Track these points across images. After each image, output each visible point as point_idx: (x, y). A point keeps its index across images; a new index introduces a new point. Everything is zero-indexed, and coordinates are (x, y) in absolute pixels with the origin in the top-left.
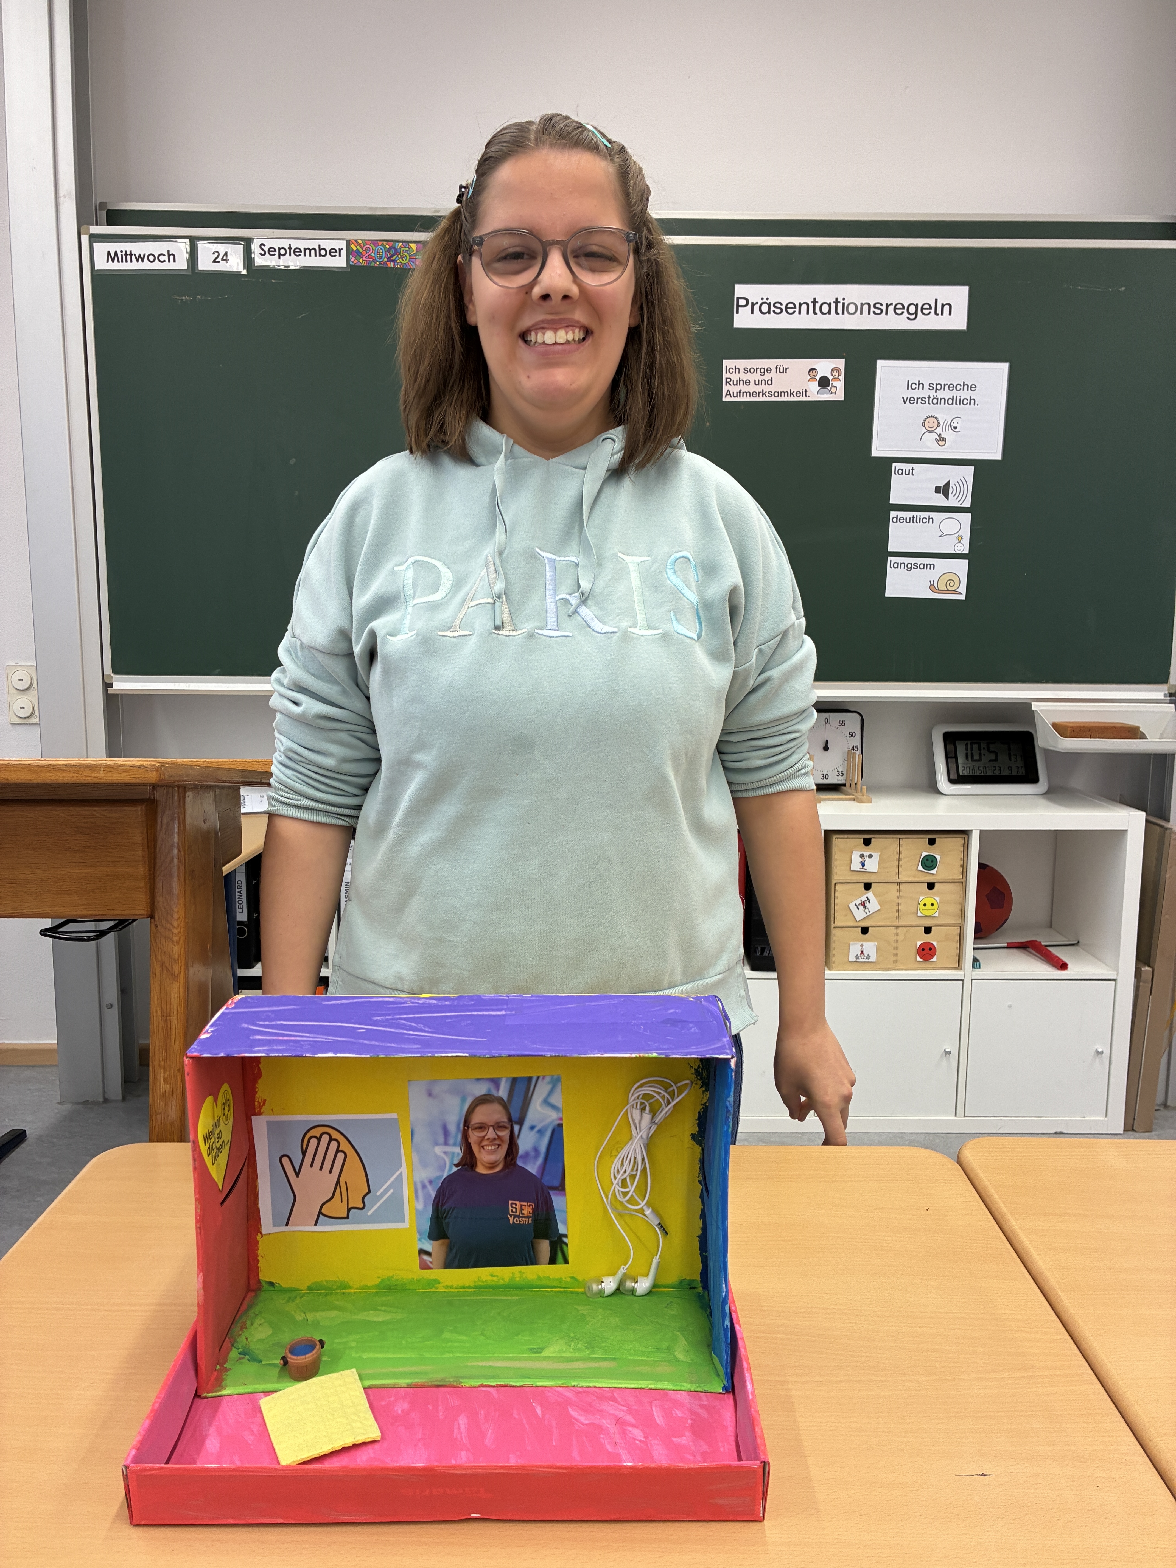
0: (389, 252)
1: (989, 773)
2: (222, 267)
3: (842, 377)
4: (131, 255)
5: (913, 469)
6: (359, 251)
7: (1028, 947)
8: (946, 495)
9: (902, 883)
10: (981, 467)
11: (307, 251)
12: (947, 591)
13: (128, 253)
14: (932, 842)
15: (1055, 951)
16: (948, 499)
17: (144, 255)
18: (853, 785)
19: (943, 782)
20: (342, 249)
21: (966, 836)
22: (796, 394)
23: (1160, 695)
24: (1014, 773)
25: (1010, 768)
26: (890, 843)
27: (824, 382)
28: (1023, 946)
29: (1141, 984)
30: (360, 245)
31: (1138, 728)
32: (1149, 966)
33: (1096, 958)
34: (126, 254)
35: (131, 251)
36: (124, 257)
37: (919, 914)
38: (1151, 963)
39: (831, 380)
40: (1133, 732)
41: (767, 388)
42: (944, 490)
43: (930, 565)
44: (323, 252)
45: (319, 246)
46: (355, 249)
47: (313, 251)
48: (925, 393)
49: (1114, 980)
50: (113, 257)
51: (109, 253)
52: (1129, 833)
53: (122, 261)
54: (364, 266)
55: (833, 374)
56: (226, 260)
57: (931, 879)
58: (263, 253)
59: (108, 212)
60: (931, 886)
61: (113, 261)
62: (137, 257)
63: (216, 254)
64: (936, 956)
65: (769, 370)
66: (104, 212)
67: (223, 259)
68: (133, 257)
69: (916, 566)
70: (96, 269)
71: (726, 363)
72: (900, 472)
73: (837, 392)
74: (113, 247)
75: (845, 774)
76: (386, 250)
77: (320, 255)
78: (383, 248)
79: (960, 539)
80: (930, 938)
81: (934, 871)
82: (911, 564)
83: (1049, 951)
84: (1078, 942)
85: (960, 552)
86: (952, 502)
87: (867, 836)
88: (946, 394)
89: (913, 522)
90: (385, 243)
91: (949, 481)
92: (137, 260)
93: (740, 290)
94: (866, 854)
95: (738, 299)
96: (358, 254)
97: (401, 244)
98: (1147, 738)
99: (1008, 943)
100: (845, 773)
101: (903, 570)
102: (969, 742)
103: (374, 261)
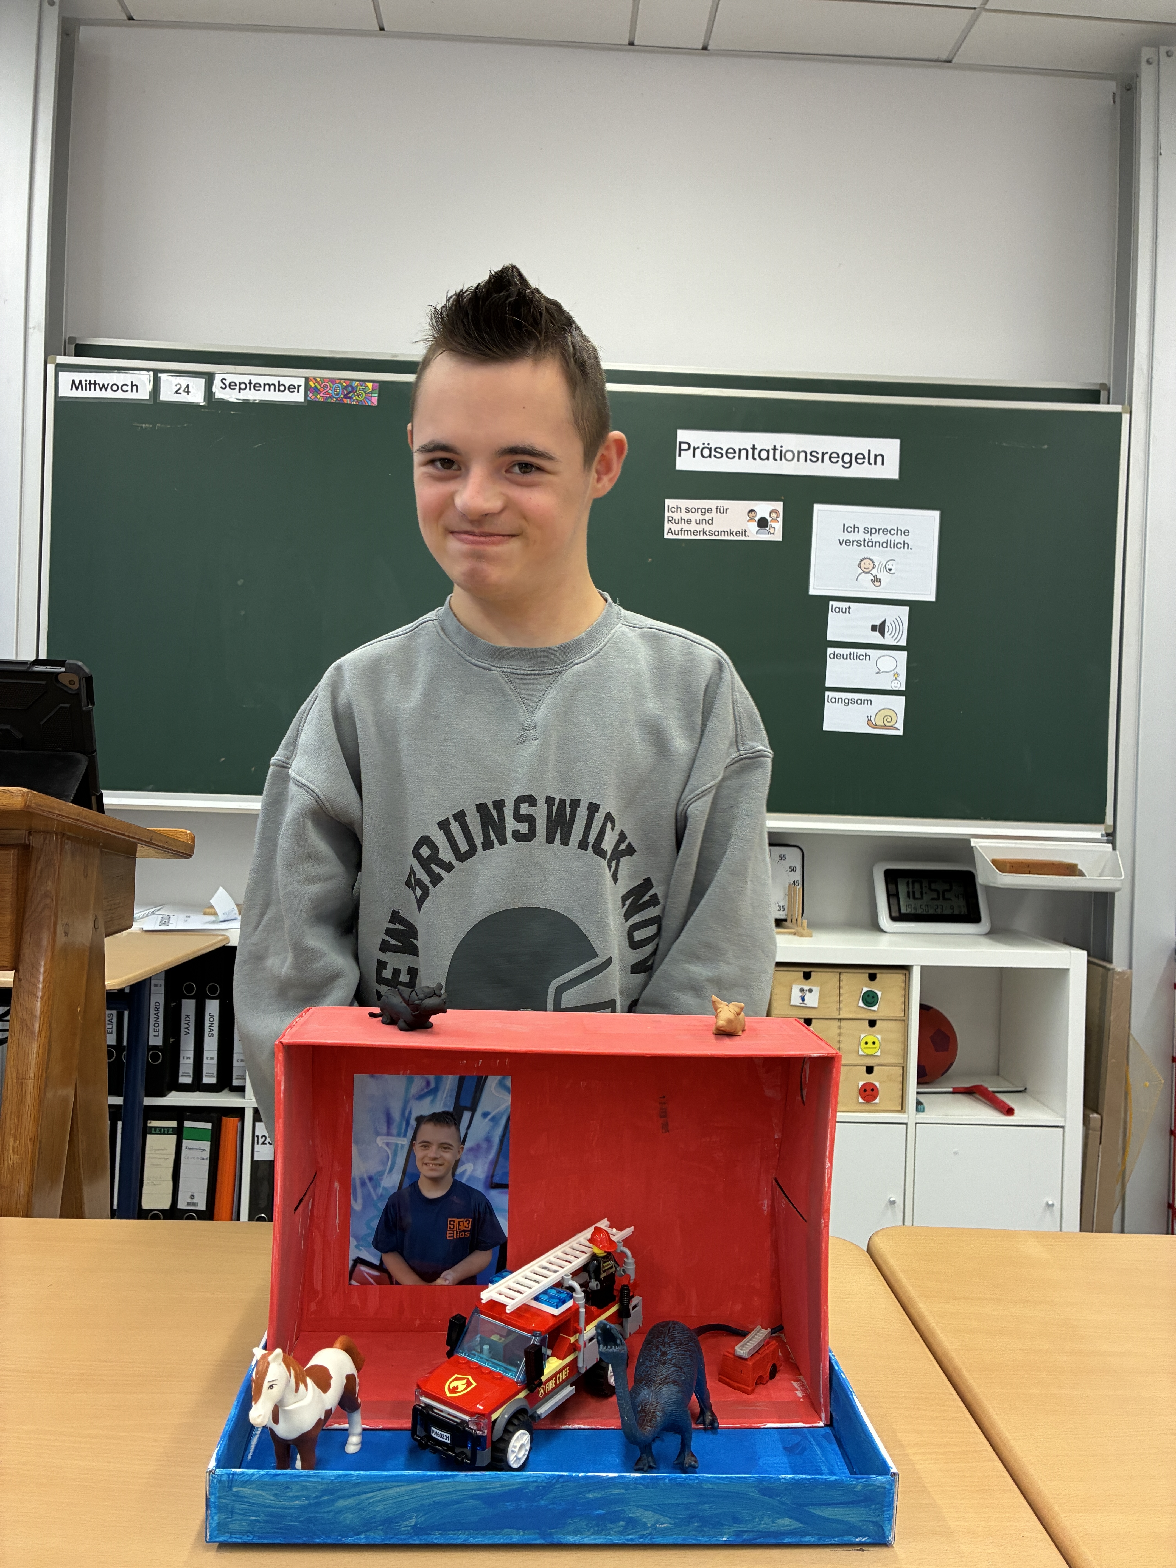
0: (346, 390)
1: (931, 912)
2: (183, 398)
3: (780, 519)
4: (95, 384)
5: (849, 608)
6: (317, 388)
7: (975, 1093)
8: (882, 633)
9: (844, 1019)
10: (915, 606)
11: (267, 387)
12: (885, 727)
13: (92, 382)
14: (872, 977)
15: (1002, 1097)
16: (884, 637)
17: (108, 385)
18: (794, 920)
19: (884, 920)
20: (301, 386)
21: (907, 972)
22: (736, 533)
23: (1097, 835)
24: (956, 912)
25: (952, 908)
26: (831, 977)
27: (763, 523)
28: (969, 1092)
29: (1090, 1132)
30: (318, 383)
31: (1075, 866)
32: (1097, 1113)
33: (1044, 1104)
34: (90, 384)
35: (95, 381)
36: (88, 386)
37: (861, 1053)
38: (1099, 1111)
39: (769, 521)
40: (1071, 870)
41: (707, 528)
42: (880, 628)
43: (868, 701)
44: (282, 388)
45: (279, 382)
46: (313, 385)
47: (272, 387)
48: (861, 536)
49: (1062, 1127)
50: (77, 385)
51: (73, 382)
52: (1071, 972)
53: (86, 390)
54: (321, 402)
55: (772, 516)
56: (188, 392)
57: (872, 1016)
58: (224, 386)
59: (77, 346)
60: (872, 1023)
61: (77, 389)
62: (101, 386)
63: (178, 387)
64: (878, 1098)
65: (709, 510)
66: (74, 345)
67: (184, 391)
68: (97, 386)
69: (854, 702)
70: (60, 395)
71: (668, 502)
72: (837, 610)
73: (776, 532)
74: (78, 376)
75: (786, 909)
76: (343, 387)
77: (279, 390)
78: (340, 386)
79: (896, 676)
80: (873, 1079)
81: (875, 1008)
82: (849, 700)
83: (996, 1097)
84: (1026, 1089)
85: (897, 689)
86: (888, 640)
87: (807, 970)
88: (880, 538)
89: (850, 659)
90: (342, 381)
91: (885, 621)
92: (101, 389)
93: (683, 435)
94: (806, 988)
95: (680, 443)
96: (316, 390)
97: (357, 383)
98: (1085, 876)
99: (953, 1088)
100: (786, 907)
101: (840, 705)
102: (910, 880)
103: (331, 397)
